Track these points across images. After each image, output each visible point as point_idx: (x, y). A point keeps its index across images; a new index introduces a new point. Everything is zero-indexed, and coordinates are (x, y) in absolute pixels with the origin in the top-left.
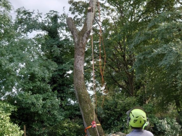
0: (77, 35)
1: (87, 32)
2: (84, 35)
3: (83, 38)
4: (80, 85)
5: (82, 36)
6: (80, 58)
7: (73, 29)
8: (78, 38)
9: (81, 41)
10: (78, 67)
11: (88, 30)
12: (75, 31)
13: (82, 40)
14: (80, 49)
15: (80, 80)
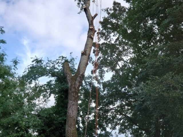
0: (70, 79)
1: (79, 76)
2: (76, 79)
3: (76, 82)
4: (70, 132)
5: (75, 80)
6: (72, 103)
7: (67, 74)
8: (70, 83)
9: (74, 86)
10: (70, 113)
11: (81, 74)
12: (68, 75)
13: (75, 84)
14: (72, 94)
15: (70, 127)
